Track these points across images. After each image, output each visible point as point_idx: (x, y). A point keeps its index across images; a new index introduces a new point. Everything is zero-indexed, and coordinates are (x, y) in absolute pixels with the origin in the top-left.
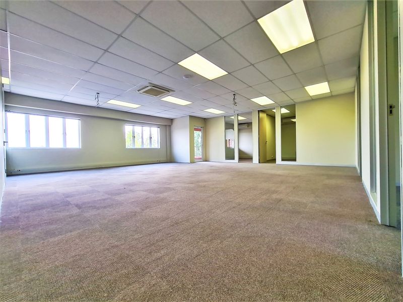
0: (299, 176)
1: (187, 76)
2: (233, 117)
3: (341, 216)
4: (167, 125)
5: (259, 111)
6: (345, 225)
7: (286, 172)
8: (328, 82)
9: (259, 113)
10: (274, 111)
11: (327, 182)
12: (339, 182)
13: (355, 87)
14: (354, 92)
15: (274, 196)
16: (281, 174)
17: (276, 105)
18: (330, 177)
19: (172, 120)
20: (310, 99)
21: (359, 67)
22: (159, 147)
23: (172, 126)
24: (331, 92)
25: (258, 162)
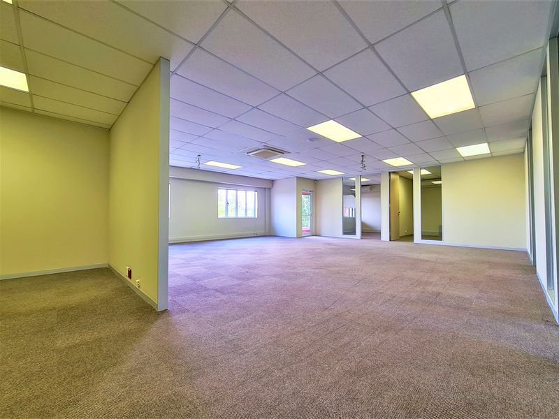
0: (451, 263)
1: (311, 140)
2: (354, 179)
3: (513, 314)
4: (266, 188)
5: (390, 173)
6: (520, 325)
7: (433, 256)
8: (489, 143)
9: (390, 175)
10: (412, 172)
11: (491, 272)
12: (507, 273)
13: (525, 148)
14: (524, 152)
15: (430, 288)
16: (426, 259)
17: (415, 166)
18: (493, 265)
19: (273, 181)
20: (463, 160)
21: (531, 129)
22: (256, 216)
23: (272, 189)
24: (491, 153)
25: (388, 240)
